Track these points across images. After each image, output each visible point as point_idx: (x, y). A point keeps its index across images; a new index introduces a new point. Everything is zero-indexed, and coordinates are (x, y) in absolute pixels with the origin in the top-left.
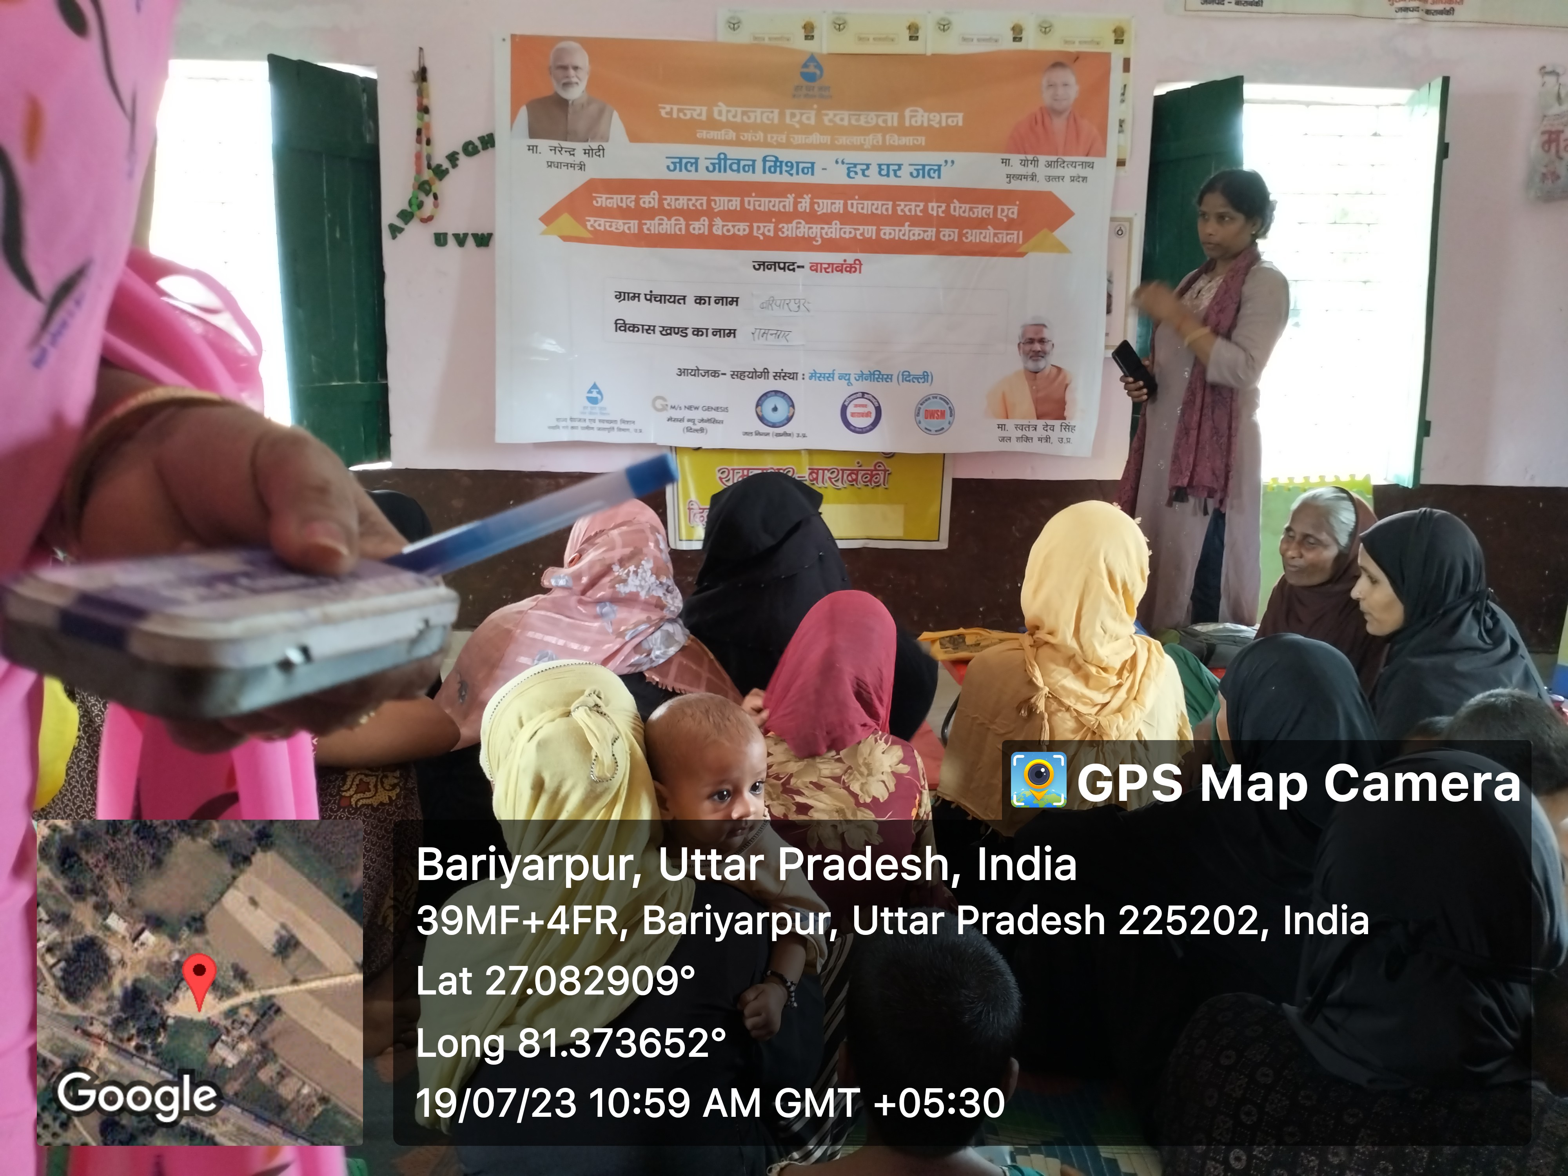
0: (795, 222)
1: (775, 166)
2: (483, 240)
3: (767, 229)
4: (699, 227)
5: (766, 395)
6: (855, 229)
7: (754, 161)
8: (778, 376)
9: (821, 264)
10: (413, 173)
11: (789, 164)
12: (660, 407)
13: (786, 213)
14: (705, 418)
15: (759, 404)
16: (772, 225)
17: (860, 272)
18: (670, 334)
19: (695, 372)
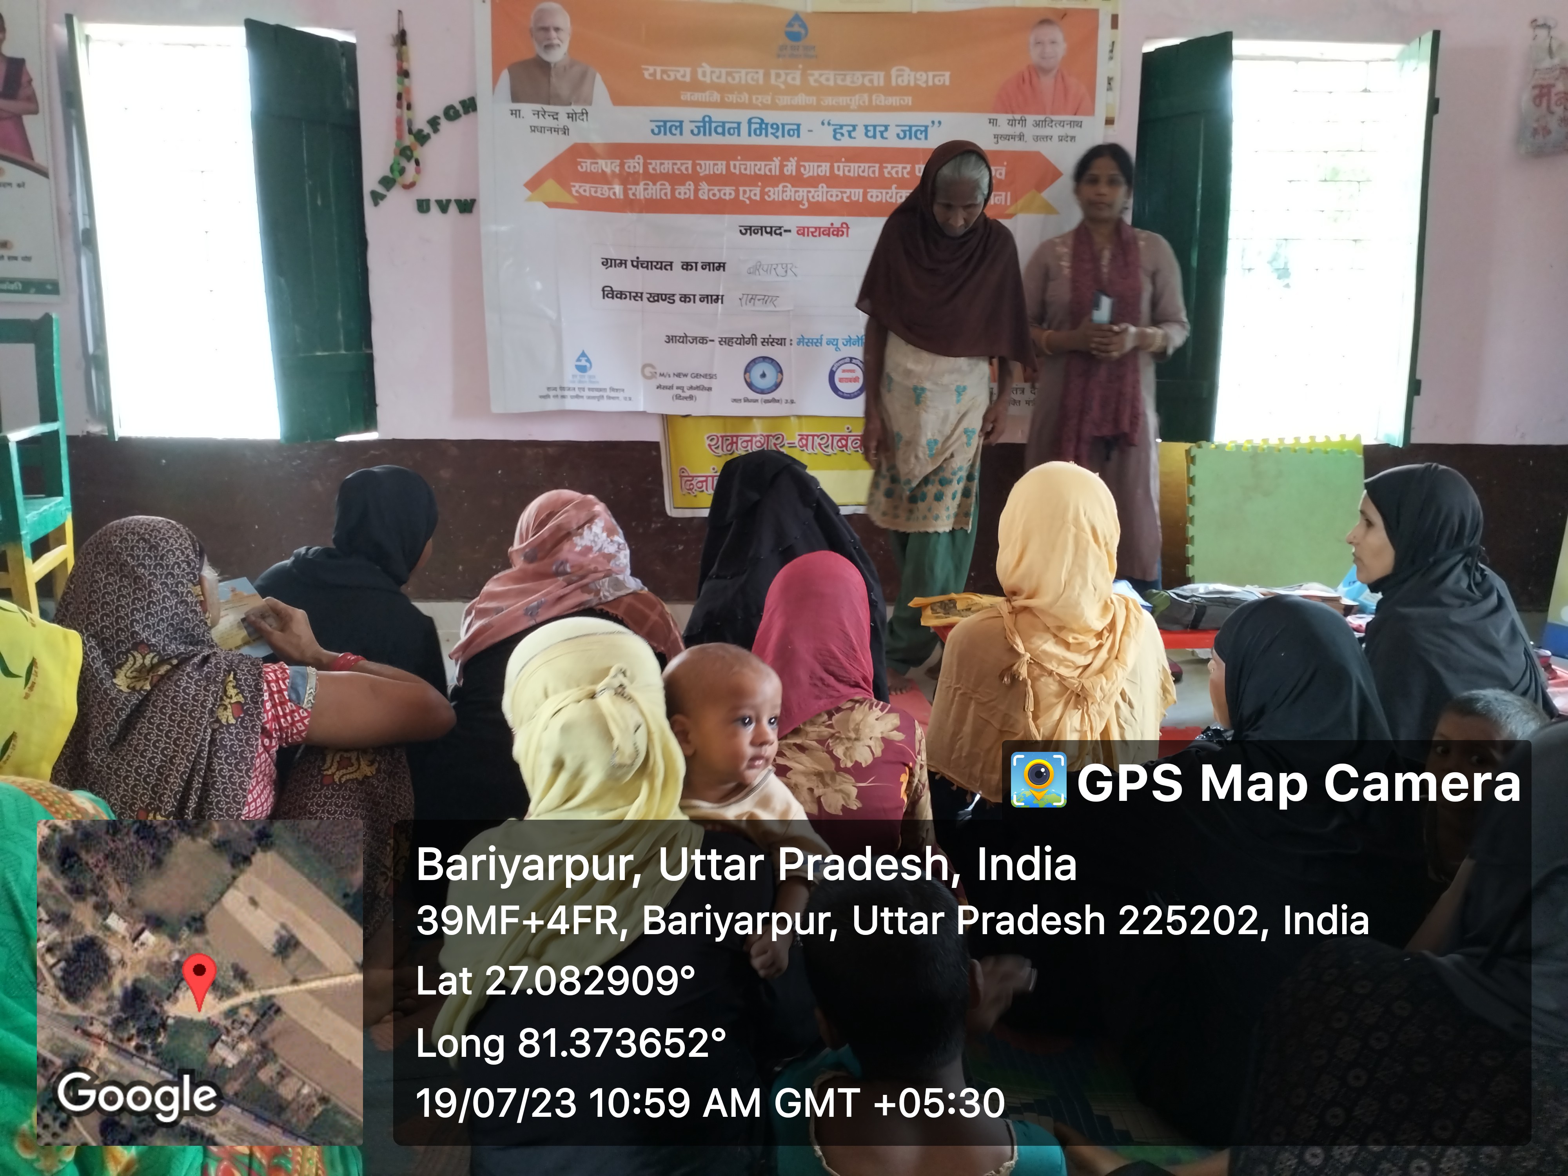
0: (781, 186)
1: (761, 129)
2: (467, 206)
3: (752, 193)
4: (685, 191)
5: (754, 362)
6: (842, 192)
7: (739, 124)
8: (766, 342)
9: (808, 228)
10: (394, 139)
11: (775, 126)
12: (648, 374)
13: (771, 176)
14: (694, 385)
15: (747, 370)
16: (758, 189)
17: (847, 235)
18: (658, 301)
19: (684, 339)
